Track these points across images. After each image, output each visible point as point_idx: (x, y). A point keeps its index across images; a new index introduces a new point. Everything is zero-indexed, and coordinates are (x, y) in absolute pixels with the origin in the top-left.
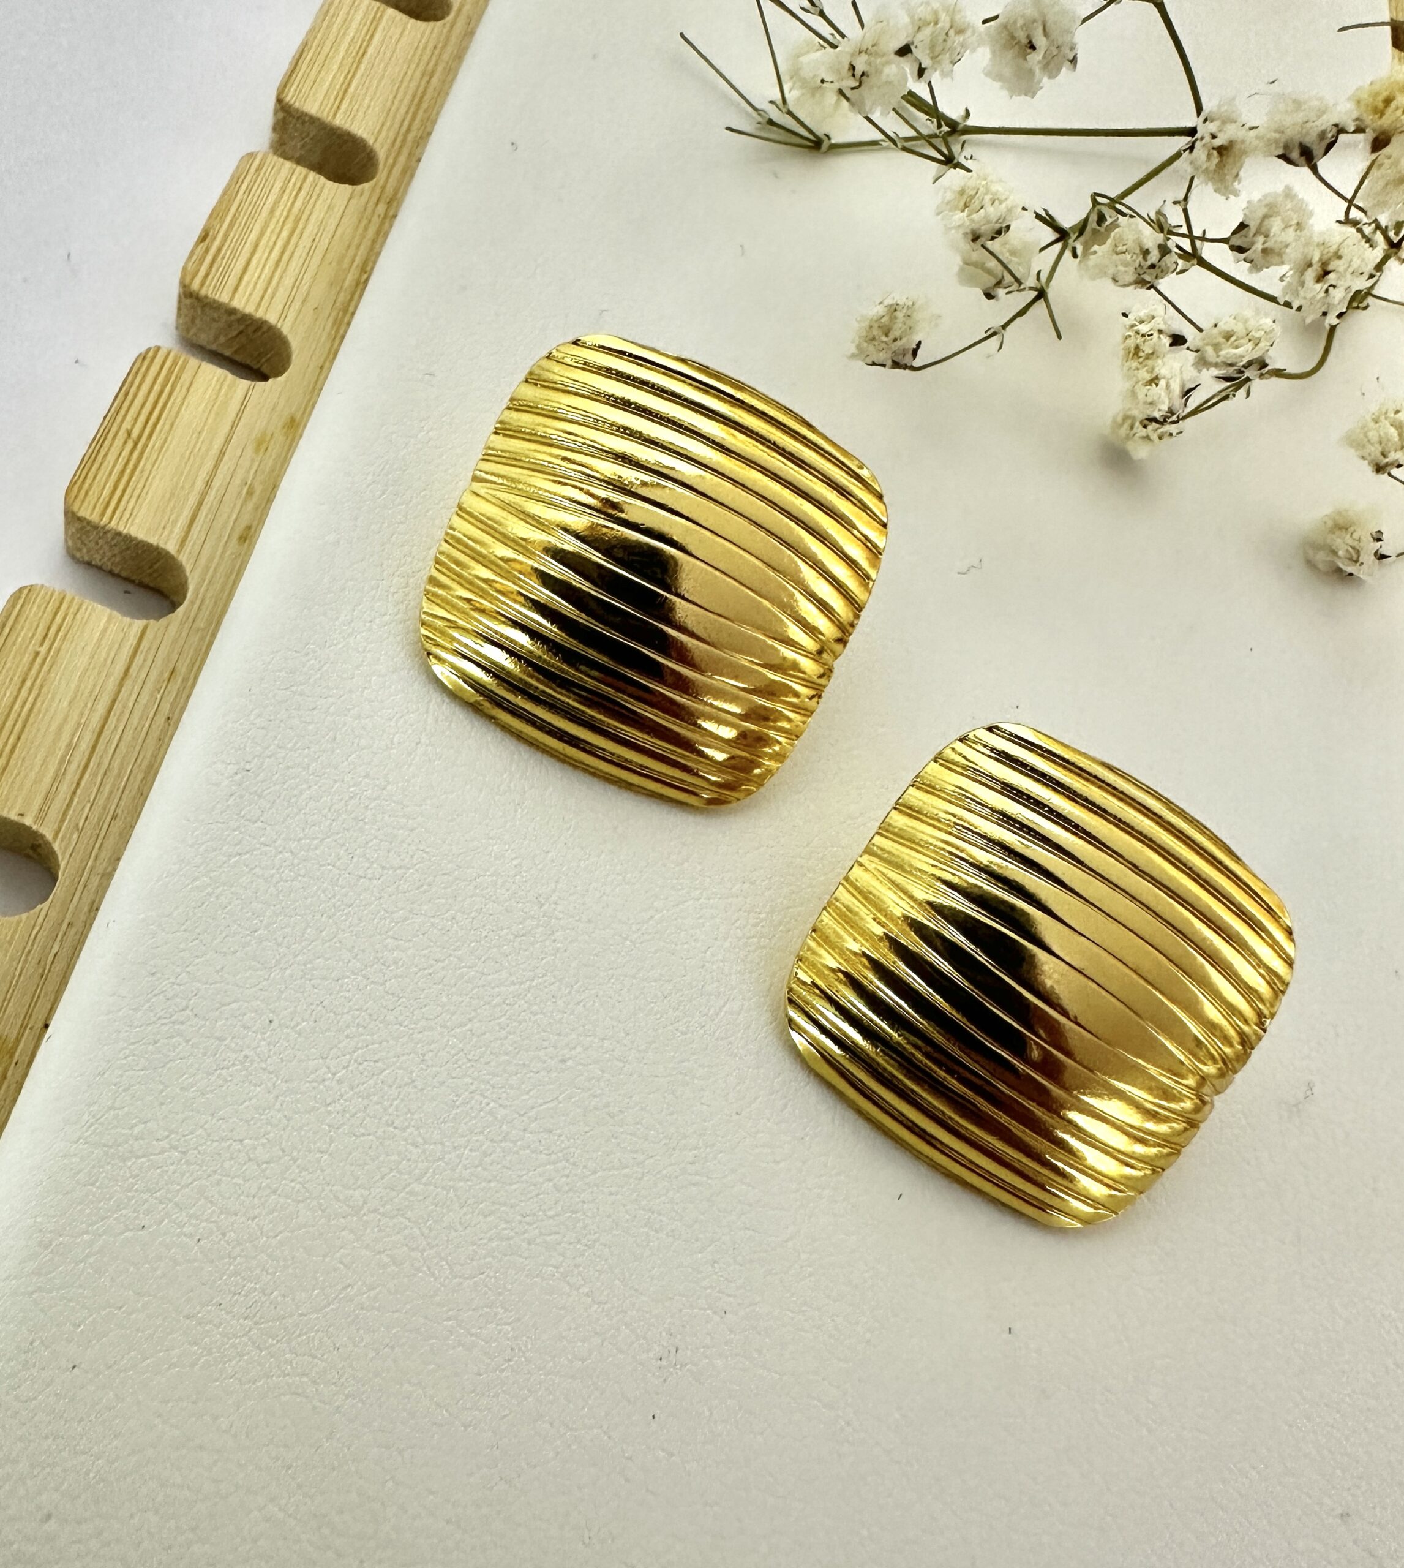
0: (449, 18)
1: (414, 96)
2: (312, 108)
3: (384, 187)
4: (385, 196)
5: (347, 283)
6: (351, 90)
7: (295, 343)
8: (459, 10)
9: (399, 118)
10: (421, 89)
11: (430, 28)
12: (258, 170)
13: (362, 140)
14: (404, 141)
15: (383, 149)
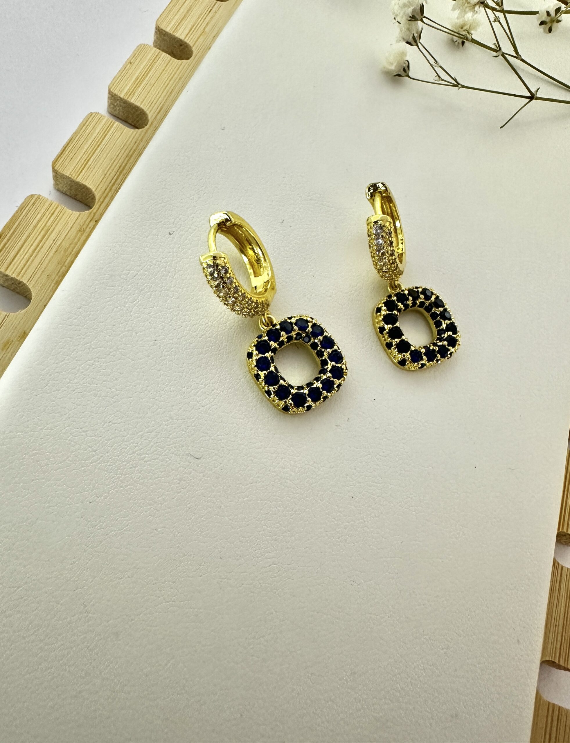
0: (146, 127)
1: (120, 167)
2: (67, 173)
3: (95, 214)
4: (96, 217)
5: (66, 264)
6: (90, 163)
7: (33, 294)
8: (152, 124)
9: (110, 178)
10: (124, 164)
11: (135, 133)
12: (34, 204)
13: (90, 189)
14: (111, 189)
15: (99, 195)
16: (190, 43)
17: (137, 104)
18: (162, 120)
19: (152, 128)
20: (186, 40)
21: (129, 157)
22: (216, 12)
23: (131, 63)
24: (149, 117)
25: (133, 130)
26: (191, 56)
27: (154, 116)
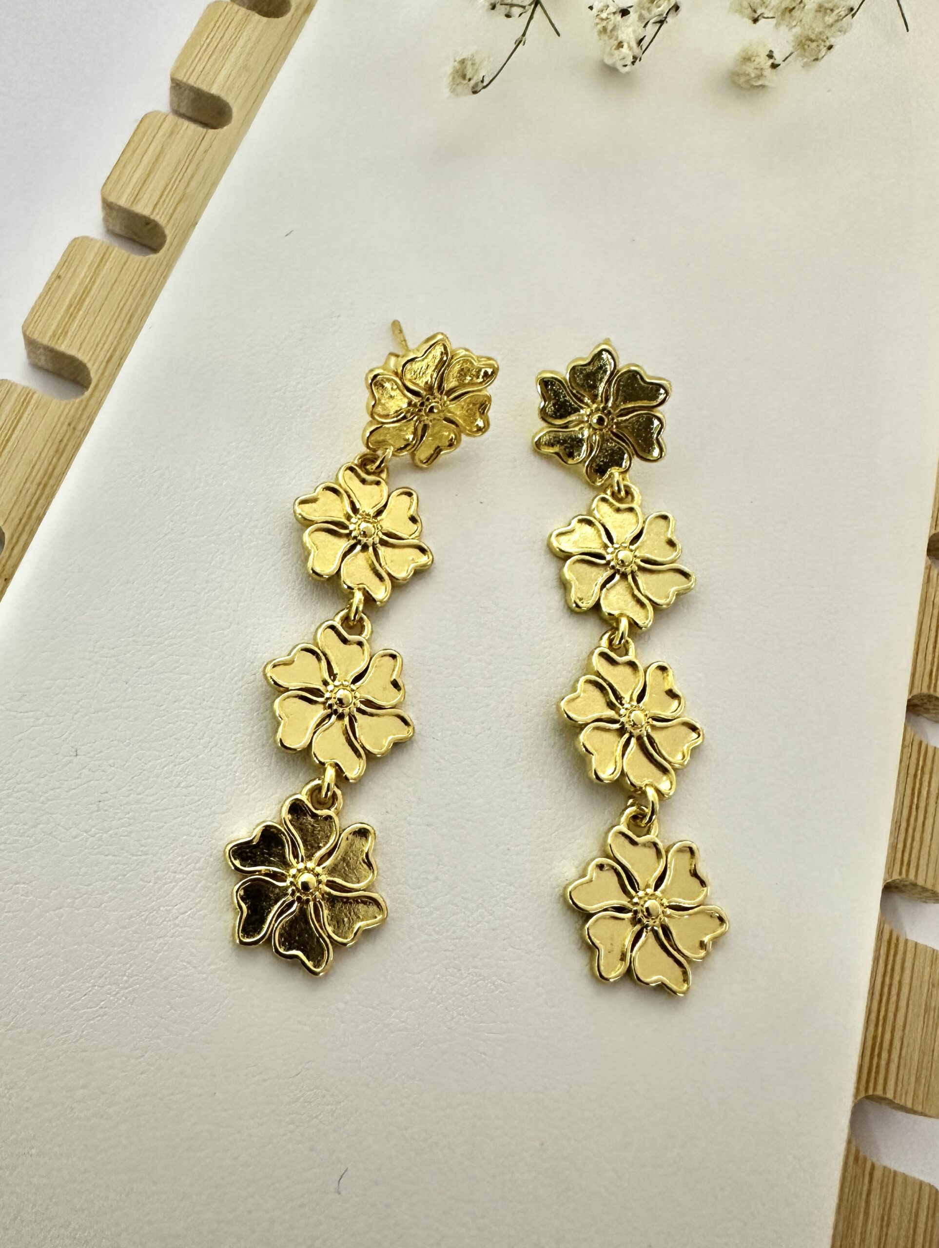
8: (97, 385)
11: (68, 407)
14: (30, 517)
15: (11, 530)
16: (160, 223)
17: (72, 352)
18: (113, 377)
19: (97, 394)
20: (152, 217)
21: (59, 452)
22: (206, 151)
23: (59, 277)
24: (92, 374)
25: (64, 402)
26: (162, 244)
27: (100, 371)
